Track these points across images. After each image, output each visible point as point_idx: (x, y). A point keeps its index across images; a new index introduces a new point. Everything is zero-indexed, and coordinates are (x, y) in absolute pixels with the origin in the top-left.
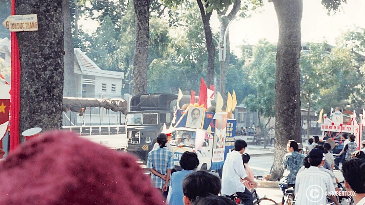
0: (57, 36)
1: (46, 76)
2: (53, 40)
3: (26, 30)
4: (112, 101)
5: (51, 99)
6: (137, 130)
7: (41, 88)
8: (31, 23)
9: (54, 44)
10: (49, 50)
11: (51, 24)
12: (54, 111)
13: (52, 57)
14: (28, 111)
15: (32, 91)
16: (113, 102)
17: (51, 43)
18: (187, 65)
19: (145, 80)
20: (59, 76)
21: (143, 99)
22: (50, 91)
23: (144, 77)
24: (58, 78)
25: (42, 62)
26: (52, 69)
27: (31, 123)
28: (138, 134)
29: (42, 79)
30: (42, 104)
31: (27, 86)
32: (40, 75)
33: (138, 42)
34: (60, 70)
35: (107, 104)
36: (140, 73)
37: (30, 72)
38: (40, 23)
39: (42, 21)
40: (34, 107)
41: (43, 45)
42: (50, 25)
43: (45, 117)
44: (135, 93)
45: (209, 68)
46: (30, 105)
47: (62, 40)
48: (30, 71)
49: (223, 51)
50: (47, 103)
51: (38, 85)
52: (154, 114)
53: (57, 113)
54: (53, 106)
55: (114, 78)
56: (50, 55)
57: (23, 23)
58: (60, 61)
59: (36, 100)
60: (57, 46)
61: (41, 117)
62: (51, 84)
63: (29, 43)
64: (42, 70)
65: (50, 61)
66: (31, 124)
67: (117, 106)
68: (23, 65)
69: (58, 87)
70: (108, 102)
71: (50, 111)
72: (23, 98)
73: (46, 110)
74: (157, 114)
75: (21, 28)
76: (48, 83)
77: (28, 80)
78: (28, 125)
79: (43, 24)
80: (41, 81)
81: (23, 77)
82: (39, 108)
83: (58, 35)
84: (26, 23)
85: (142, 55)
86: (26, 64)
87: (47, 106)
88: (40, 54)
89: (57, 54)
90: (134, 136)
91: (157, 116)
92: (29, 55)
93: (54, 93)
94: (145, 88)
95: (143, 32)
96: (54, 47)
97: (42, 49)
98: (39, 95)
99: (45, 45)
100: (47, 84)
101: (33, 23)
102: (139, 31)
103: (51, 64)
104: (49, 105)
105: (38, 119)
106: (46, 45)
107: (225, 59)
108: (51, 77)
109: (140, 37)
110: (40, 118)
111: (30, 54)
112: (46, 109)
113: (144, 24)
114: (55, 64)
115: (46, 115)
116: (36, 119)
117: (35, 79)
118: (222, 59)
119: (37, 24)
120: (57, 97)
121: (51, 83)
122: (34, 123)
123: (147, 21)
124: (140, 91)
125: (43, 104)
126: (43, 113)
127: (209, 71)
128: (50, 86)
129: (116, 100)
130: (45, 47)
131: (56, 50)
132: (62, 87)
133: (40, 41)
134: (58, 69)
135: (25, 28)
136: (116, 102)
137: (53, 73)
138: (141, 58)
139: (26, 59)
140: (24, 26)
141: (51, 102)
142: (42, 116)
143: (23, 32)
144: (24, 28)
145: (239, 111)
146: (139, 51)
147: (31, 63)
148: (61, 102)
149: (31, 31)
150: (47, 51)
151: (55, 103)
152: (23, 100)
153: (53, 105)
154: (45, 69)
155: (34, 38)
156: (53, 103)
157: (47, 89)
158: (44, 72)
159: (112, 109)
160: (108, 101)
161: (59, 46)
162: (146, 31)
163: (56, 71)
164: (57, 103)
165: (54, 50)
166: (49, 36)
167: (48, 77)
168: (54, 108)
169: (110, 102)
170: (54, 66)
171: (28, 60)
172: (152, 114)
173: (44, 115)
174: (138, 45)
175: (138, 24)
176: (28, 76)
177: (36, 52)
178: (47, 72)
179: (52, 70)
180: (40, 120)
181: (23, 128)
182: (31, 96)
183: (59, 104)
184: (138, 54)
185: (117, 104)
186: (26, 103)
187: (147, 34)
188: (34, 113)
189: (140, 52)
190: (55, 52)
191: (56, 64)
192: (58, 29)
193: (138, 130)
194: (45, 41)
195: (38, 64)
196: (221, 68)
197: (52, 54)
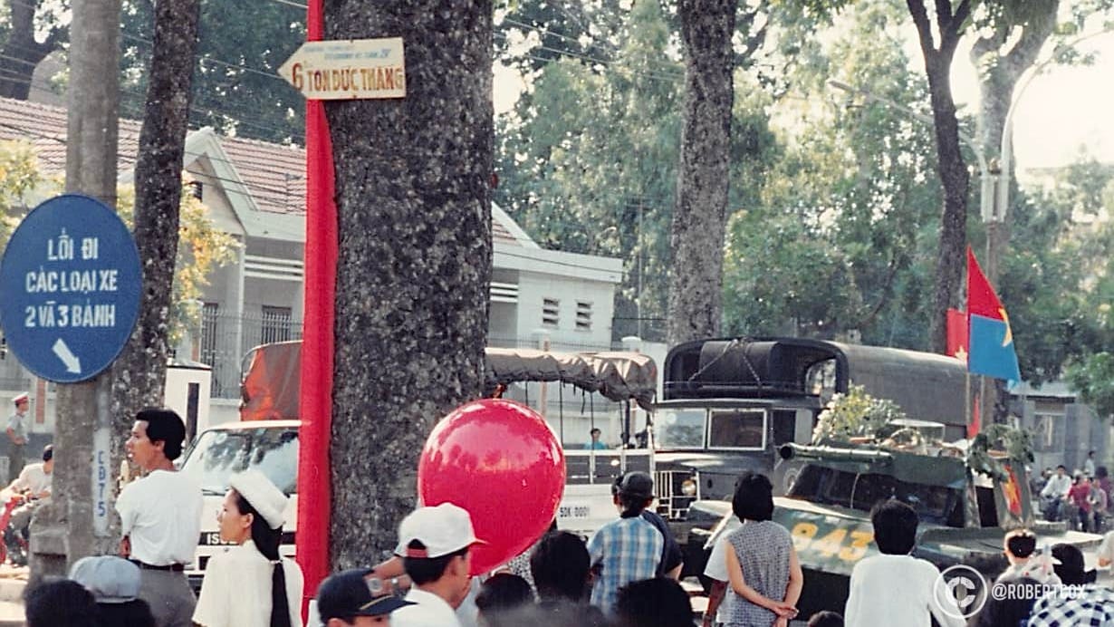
0: (472, 120)
1: (431, 263)
2: (459, 134)
3: (362, 95)
4: (605, 360)
5: (444, 350)
6: (688, 468)
7: (414, 306)
8: (380, 71)
9: (461, 149)
10: (444, 171)
11: (452, 76)
12: (458, 390)
13: (452, 194)
14: (366, 391)
15: (378, 316)
16: (606, 365)
17: (451, 146)
18: (858, 238)
19: (716, 288)
20: (476, 266)
21: (710, 356)
22: (443, 319)
23: (713, 275)
24: (472, 272)
25: (417, 212)
26: (453, 238)
27: (374, 431)
28: (695, 482)
29: (415, 274)
30: (413, 367)
31: (361, 298)
32: (408, 261)
33: (690, 145)
34: (480, 242)
35: (585, 373)
36: (698, 260)
37: (372, 250)
38: (411, 70)
39: (421, 66)
40: (385, 374)
41: (420, 152)
42: (447, 78)
43: (425, 414)
44: (678, 333)
45: (948, 247)
46: (371, 369)
47: (487, 134)
48: (373, 244)
49: (996, 184)
50: (434, 361)
51: (402, 297)
52: (753, 410)
53: (469, 397)
54: (454, 374)
55: (586, 281)
56: (446, 187)
57: (354, 71)
58: (479, 211)
59: (394, 351)
60: (471, 155)
61: (410, 413)
62: (447, 295)
63: (371, 144)
64: (415, 241)
65: (446, 208)
66: (374, 436)
67: (622, 379)
68: (348, 220)
69: (472, 306)
70: (589, 364)
71: (444, 392)
72: (347, 341)
73: (428, 388)
74: (762, 413)
75: (345, 89)
76: (439, 290)
77: (365, 279)
78: (364, 439)
79: (423, 73)
80: (413, 282)
81: (349, 265)
82: (403, 379)
83: (473, 115)
84: (363, 71)
85: (703, 195)
86: (360, 218)
87: (431, 372)
88: (409, 185)
89: (472, 185)
90: (678, 490)
91: (761, 418)
92: (370, 187)
93: (458, 326)
94: (714, 316)
95: (710, 110)
96: (462, 158)
97: (417, 166)
98: (404, 333)
99: (429, 153)
100: (435, 293)
101: (389, 73)
102: (696, 105)
103: (447, 222)
104: (438, 370)
105: (399, 418)
106: (434, 150)
107: (1003, 213)
108: (449, 269)
109: (699, 128)
110: (408, 416)
111: (376, 182)
112: (427, 383)
113: (715, 81)
114: (463, 219)
115: (428, 404)
116: (394, 418)
117: (393, 276)
118: (995, 214)
119: (403, 73)
120: (468, 340)
121: (447, 289)
122: (385, 433)
123: (725, 70)
124: (695, 327)
125: (417, 366)
126: (417, 398)
127: (947, 260)
128: (443, 300)
129: (617, 360)
130: (430, 157)
131: (468, 167)
132: (484, 303)
133: (411, 137)
134: (473, 240)
135: (361, 88)
136: (619, 366)
137: (454, 255)
138: (702, 205)
139: (359, 200)
140: (358, 79)
141: (446, 359)
142: (415, 407)
143: (354, 100)
144: (356, 88)
145: (1037, 408)
146: (697, 180)
147: (377, 214)
148: (481, 360)
149: (382, 99)
150: (435, 173)
151: (459, 362)
152: (347, 349)
153: (452, 369)
154: (426, 239)
155: (391, 125)
156: (455, 363)
157: (434, 311)
158: (424, 251)
159: (603, 392)
160: (587, 360)
161: (478, 155)
162: (722, 106)
163: (467, 245)
164: (468, 363)
165: (462, 170)
166: (443, 118)
167: (436, 267)
168: (457, 381)
169: (597, 364)
170: (458, 229)
171: (367, 205)
172: (745, 410)
173: (421, 405)
174: (691, 156)
175: (695, 82)
176: (365, 264)
177: (396, 175)
178: (435, 251)
179: (452, 242)
180: (407, 422)
181: (347, 448)
182: (378, 336)
183: (475, 365)
184: (690, 191)
185: (620, 372)
186: (357, 360)
187: (725, 118)
188: (385, 397)
189: (701, 181)
190: (464, 176)
191: (467, 220)
192: (477, 93)
193: (695, 469)
194: (429, 134)
195: (400, 219)
196: (988, 248)
197: (454, 183)
